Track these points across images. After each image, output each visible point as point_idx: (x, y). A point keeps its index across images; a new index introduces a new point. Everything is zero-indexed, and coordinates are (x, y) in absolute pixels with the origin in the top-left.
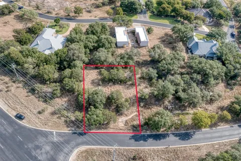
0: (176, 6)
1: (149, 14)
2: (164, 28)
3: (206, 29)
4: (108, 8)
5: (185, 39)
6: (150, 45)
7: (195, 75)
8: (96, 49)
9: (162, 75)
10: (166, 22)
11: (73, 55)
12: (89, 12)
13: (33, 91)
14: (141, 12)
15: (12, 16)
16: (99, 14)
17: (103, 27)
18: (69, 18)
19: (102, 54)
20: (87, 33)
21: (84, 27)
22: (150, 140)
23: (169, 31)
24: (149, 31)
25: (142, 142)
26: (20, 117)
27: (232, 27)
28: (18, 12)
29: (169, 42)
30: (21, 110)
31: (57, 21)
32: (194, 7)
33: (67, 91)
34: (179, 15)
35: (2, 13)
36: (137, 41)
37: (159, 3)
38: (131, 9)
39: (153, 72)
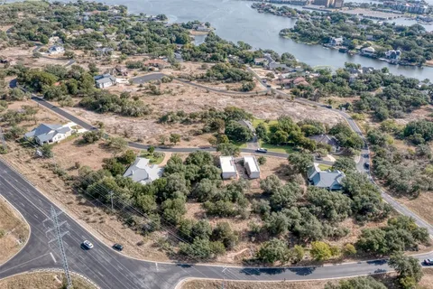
0: (294, 132)
1: (260, 142)
2: (278, 157)
3: (332, 159)
4: (210, 135)
5: (304, 170)
6: (263, 177)
7: (314, 208)
8: (198, 179)
10: (283, 151)
11: (174, 185)
12: (187, 140)
13: (130, 223)
14: (251, 140)
15: (97, 144)
16: (199, 142)
17: (206, 156)
18: (163, 147)
19: (206, 185)
20: (187, 163)
21: (184, 157)
22: (263, 274)
23: (286, 162)
24: (261, 162)
25: (253, 275)
26: (118, 248)
27: (367, 156)
28: (103, 140)
29: (285, 173)
30: (118, 241)
31: (150, 149)
32: (317, 134)
33: (168, 223)
34: (298, 143)
35: (85, 141)
36: (247, 173)
37: (273, 129)
38: (238, 137)
39: (265, 203)
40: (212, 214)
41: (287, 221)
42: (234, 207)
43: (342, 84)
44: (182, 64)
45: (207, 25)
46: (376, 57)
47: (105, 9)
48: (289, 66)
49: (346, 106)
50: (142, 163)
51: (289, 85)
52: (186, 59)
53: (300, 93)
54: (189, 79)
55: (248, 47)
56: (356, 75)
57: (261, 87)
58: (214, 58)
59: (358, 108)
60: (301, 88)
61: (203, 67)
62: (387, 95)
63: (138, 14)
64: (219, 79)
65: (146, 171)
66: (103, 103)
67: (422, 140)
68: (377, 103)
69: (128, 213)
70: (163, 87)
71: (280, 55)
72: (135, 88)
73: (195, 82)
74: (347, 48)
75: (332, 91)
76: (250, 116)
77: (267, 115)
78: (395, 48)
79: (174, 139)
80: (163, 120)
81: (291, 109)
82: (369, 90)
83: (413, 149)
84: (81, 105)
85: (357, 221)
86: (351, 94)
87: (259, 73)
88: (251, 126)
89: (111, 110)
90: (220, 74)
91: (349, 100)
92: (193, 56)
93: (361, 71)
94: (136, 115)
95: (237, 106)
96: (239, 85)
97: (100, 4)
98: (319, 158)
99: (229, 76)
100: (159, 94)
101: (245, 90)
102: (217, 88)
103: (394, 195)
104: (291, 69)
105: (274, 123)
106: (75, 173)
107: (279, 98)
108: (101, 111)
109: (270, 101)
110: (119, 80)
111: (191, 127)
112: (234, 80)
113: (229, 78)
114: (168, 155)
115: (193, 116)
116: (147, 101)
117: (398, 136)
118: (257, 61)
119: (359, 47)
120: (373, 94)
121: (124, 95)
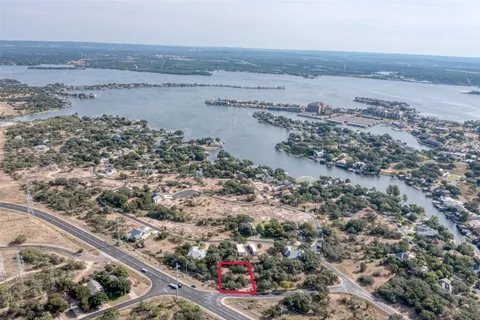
0: (278, 229)
1: (259, 235)
2: (269, 244)
3: (299, 243)
4: (229, 232)
5: (282, 250)
8: (226, 256)
9: (265, 268)
10: (272, 240)
13: (196, 277)
15: (166, 239)
16: (223, 237)
17: (229, 244)
18: (204, 240)
19: (231, 258)
20: (219, 248)
21: (217, 245)
22: (260, 295)
23: (272, 246)
24: (259, 246)
26: (194, 287)
28: (170, 237)
29: (272, 252)
30: (193, 284)
31: (198, 242)
32: (292, 229)
33: (215, 276)
34: (281, 235)
35: (160, 238)
36: (251, 252)
37: (267, 227)
38: (246, 233)
39: (261, 266)
40: (235, 272)
41: (271, 273)
42: (246, 269)
43: (315, 194)
44: (204, 180)
45: (217, 140)
46: (346, 168)
47: (129, 124)
48: (279, 180)
49: (315, 210)
50: (195, 249)
51: (279, 196)
52: (206, 176)
53: (286, 201)
54: (211, 193)
55: (251, 163)
56: (326, 186)
57: (260, 197)
58: (227, 175)
59: (322, 211)
60: (286, 197)
61: (220, 184)
62: (343, 201)
63: (158, 130)
64: (231, 193)
65: (198, 253)
66: (162, 214)
67: (354, 231)
68: (335, 208)
69: (194, 272)
70: (195, 200)
71: (274, 170)
72: (177, 202)
73: (215, 196)
74: (326, 161)
75: (308, 199)
76: (253, 219)
77: (263, 218)
78: (361, 160)
79: (210, 235)
80: (200, 224)
81: (279, 214)
82: (334, 197)
83: (347, 237)
84: (148, 216)
85: (307, 274)
86: (320, 201)
87: (259, 186)
88: (253, 226)
89: (168, 218)
90: (232, 189)
91: (318, 206)
92: (210, 173)
93: (330, 183)
94: (183, 221)
95: (244, 213)
96: (245, 197)
97: (123, 119)
98: (292, 244)
99: (238, 190)
100: (194, 206)
101: (249, 200)
102: (231, 199)
103: (330, 261)
104: (281, 182)
105: (267, 223)
106: (161, 255)
107: (272, 205)
108: (161, 219)
109: (266, 208)
110: (166, 196)
111: (217, 228)
112: (242, 193)
113: (238, 191)
114: (207, 245)
115: (218, 220)
116: (187, 211)
117: (342, 229)
118: (257, 176)
119: (334, 159)
120: (334, 200)
121: (173, 208)
